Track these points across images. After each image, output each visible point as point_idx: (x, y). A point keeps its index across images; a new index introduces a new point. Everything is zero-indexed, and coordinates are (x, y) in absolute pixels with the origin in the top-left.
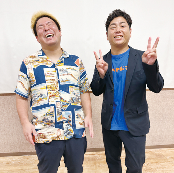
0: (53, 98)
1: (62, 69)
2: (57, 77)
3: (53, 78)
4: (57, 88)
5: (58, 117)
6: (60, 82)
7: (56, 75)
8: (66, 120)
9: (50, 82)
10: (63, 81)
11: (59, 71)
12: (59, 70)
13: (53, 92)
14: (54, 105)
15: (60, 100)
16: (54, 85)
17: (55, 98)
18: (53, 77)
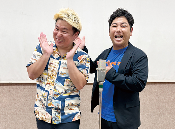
9: (51, 71)
13: (50, 80)
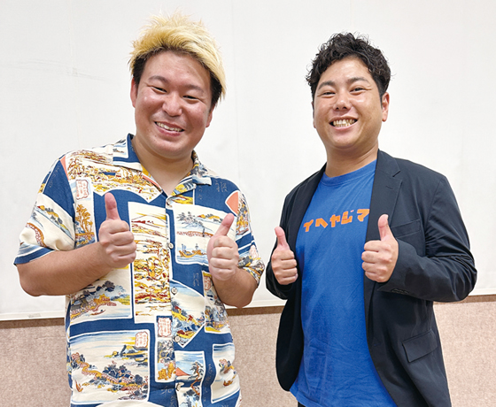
0: (147, 304)
1: (186, 215)
2: (169, 236)
3: (156, 239)
4: (166, 272)
5: (159, 366)
6: (177, 254)
7: (166, 232)
8: (185, 378)
10: (184, 253)
11: (176, 220)
12: (176, 215)
14: (150, 327)
15: (170, 314)
16: (157, 262)
17: (154, 305)
18: (157, 234)
